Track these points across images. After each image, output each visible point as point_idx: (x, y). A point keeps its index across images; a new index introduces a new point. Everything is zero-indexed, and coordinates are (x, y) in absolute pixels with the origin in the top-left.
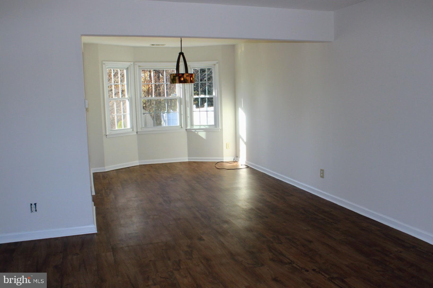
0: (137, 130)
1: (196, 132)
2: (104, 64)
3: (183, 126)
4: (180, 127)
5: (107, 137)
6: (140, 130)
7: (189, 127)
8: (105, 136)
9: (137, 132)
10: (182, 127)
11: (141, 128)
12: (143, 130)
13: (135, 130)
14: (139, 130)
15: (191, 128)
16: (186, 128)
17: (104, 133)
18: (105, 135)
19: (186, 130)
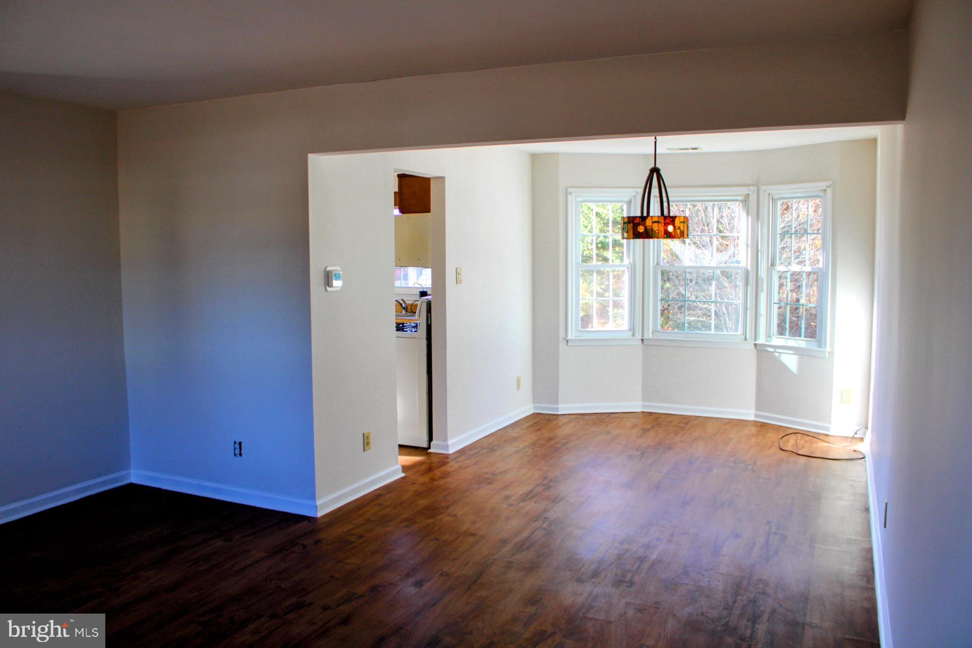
0: (642, 336)
1: (777, 354)
2: (571, 194)
3: (747, 337)
4: (743, 337)
5: (567, 344)
6: (651, 336)
7: (761, 340)
8: (565, 341)
9: (642, 340)
10: (746, 339)
11: (652, 332)
12: (657, 337)
13: (638, 336)
14: (649, 335)
15: (766, 342)
16: (755, 340)
17: (562, 334)
18: (565, 339)
19: (755, 345)
